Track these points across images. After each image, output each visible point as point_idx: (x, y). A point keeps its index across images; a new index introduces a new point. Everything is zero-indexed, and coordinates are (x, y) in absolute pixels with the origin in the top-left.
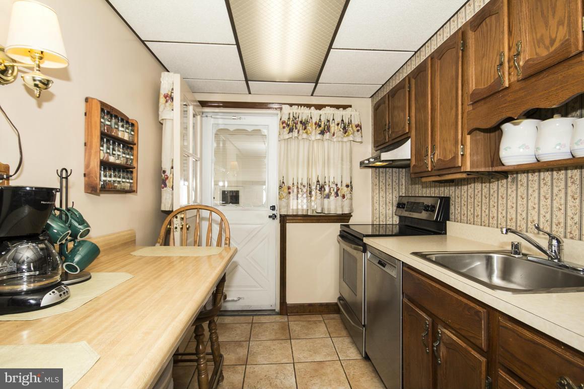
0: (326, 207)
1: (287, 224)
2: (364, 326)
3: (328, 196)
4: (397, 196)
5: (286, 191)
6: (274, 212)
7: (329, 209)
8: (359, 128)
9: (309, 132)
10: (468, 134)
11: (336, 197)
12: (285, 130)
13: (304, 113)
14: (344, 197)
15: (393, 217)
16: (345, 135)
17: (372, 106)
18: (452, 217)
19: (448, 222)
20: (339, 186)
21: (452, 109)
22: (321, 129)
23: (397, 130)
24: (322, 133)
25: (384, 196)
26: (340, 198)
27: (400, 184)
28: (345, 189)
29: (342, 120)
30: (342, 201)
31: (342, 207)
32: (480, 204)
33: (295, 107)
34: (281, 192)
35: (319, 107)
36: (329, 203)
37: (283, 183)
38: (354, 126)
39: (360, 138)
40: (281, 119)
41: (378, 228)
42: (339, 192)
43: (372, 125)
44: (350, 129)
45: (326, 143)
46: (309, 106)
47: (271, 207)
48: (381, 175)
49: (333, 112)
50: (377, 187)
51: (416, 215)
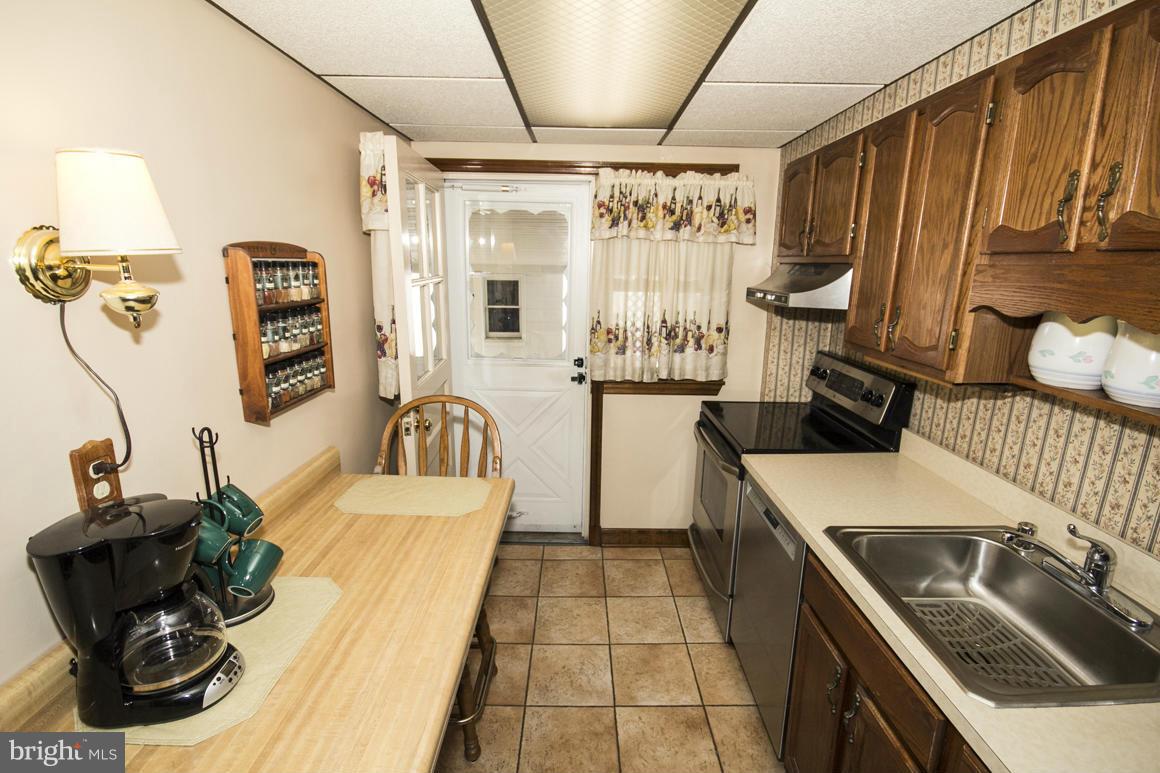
0: (677, 366)
1: (604, 395)
2: (731, 596)
3: (682, 349)
4: (814, 351)
5: (604, 337)
6: (582, 370)
7: (682, 370)
8: (750, 216)
9: (650, 224)
10: (971, 311)
11: (696, 350)
12: (604, 220)
13: (643, 185)
14: (711, 349)
15: (801, 389)
16: (723, 230)
17: (781, 171)
18: (914, 421)
19: (904, 430)
20: (704, 330)
21: (945, 246)
22: (674, 218)
23: (827, 241)
24: (676, 227)
25: (789, 350)
26: (703, 353)
27: (822, 327)
28: (715, 334)
29: (719, 200)
30: (708, 358)
31: (707, 369)
32: (972, 416)
33: (624, 172)
34: (593, 340)
35: (673, 170)
36: (683, 359)
37: (599, 322)
38: (741, 212)
39: (752, 237)
40: (596, 196)
41: (771, 409)
42: (703, 342)
43: (778, 207)
44: (733, 217)
45: (683, 245)
46: (651, 168)
47: (575, 361)
49: (701, 182)
50: (777, 334)
51: (845, 402)
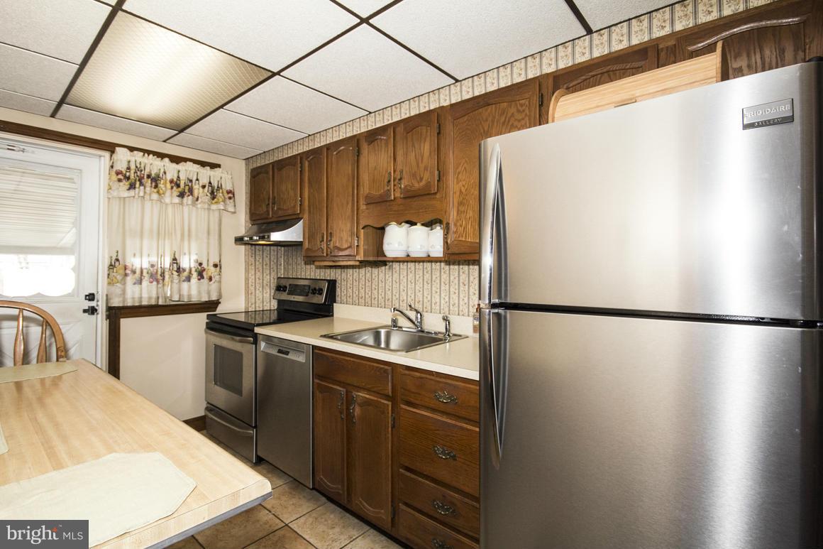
0: (185, 292)
1: (122, 320)
2: (256, 427)
3: (188, 279)
4: (276, 277)
5: (122, 272)
6: (93, 304)
7: (189, 296)
8: (230, 195)
9: (161, 192)
10: (363, 228)
11: (199, 280)
12: (121, 184)
13: (154, 165)
14: (210, 279)
15: (270, 301)
16: (213, 202)
17: (246, 172)
18: (338, 299)
19: (335, 304)
20: (205, 265)
22: (180, 189)
23: (285, 208)
24: (182, 195)
25: (261, 278)
26: (205, 281)
27: (279, 263)
28: (212, 269)
29: (210, 183)
30: (209, 285)
31: (209, 293)
33: (139, 155)
34: (112, 274)
35: (176, 160)
36: (190, 287)
37: (117, 260)
38: (225, 192)
39: (233, 207)
40: (112, 167)
41: (253, 316)
42: (204, 274)
43: (246, 193)
44: (221, 194)
45: (186, 209)
46: (161, 156)
47: (86, 296)
48: (257, 253)
49: (198, 170)
50: (253, 268)
51: (300, 298)
